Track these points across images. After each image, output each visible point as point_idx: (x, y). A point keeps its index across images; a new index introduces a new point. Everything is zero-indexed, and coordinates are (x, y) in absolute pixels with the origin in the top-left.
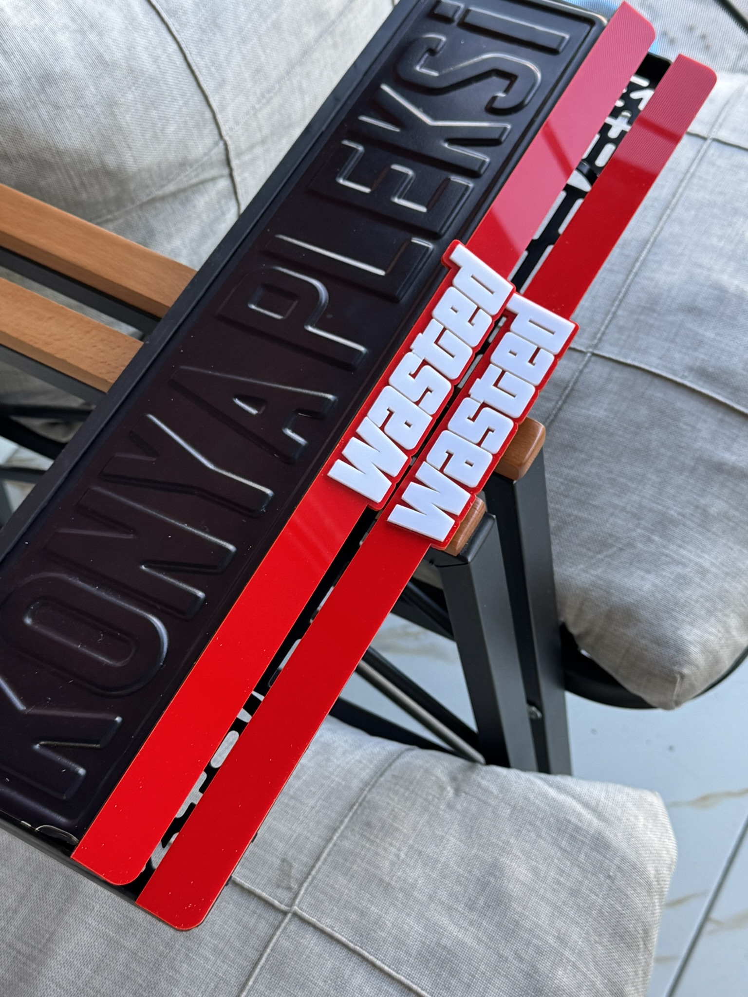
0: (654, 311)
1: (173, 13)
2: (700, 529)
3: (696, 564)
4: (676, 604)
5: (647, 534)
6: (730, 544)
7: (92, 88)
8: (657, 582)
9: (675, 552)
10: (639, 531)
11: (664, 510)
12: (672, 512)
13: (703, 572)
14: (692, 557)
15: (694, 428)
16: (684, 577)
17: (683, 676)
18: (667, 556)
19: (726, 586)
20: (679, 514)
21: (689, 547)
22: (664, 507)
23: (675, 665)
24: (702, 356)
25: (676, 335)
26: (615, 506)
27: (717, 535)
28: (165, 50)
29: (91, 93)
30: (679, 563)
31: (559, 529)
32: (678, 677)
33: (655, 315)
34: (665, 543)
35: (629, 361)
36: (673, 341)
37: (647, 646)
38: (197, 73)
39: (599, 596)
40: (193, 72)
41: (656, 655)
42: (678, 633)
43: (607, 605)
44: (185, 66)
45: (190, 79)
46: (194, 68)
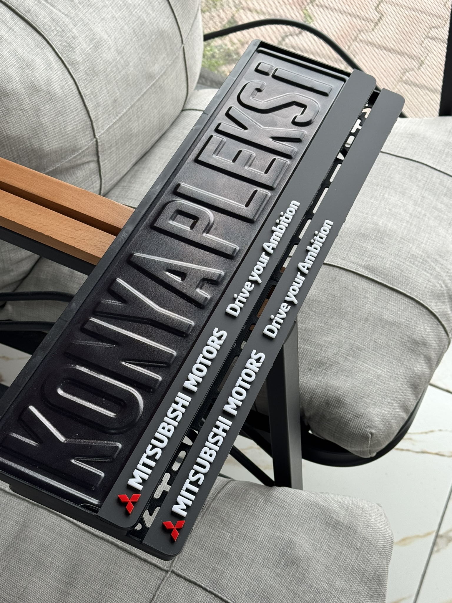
2: (374, 352)
3: (374, 371)
4: (365, 394)
5: (345, 356)
6: (391, 360)
8: (353, 382)
9: (361, 365)
11: (353, 342)
12: (358, 343)
13: (379, 376)
14: (372, 368)
15: (365, 297)
17: (372, 433)
20: (361, 344)
21: (369, 363)
22: (353, 340)
23: (368, 428)
27: (383, 356)
30: (364, 371)
32: (369, 434)
34: (355, 360)
37: (351, 418)
38: (84, 97)
39: (322, 392)
40: (81, 97)
41: (356, 423)
42: (368, 410)
43: (327, 396)
44: (77, 93)
45: (80, 100)
46: (82, 94)
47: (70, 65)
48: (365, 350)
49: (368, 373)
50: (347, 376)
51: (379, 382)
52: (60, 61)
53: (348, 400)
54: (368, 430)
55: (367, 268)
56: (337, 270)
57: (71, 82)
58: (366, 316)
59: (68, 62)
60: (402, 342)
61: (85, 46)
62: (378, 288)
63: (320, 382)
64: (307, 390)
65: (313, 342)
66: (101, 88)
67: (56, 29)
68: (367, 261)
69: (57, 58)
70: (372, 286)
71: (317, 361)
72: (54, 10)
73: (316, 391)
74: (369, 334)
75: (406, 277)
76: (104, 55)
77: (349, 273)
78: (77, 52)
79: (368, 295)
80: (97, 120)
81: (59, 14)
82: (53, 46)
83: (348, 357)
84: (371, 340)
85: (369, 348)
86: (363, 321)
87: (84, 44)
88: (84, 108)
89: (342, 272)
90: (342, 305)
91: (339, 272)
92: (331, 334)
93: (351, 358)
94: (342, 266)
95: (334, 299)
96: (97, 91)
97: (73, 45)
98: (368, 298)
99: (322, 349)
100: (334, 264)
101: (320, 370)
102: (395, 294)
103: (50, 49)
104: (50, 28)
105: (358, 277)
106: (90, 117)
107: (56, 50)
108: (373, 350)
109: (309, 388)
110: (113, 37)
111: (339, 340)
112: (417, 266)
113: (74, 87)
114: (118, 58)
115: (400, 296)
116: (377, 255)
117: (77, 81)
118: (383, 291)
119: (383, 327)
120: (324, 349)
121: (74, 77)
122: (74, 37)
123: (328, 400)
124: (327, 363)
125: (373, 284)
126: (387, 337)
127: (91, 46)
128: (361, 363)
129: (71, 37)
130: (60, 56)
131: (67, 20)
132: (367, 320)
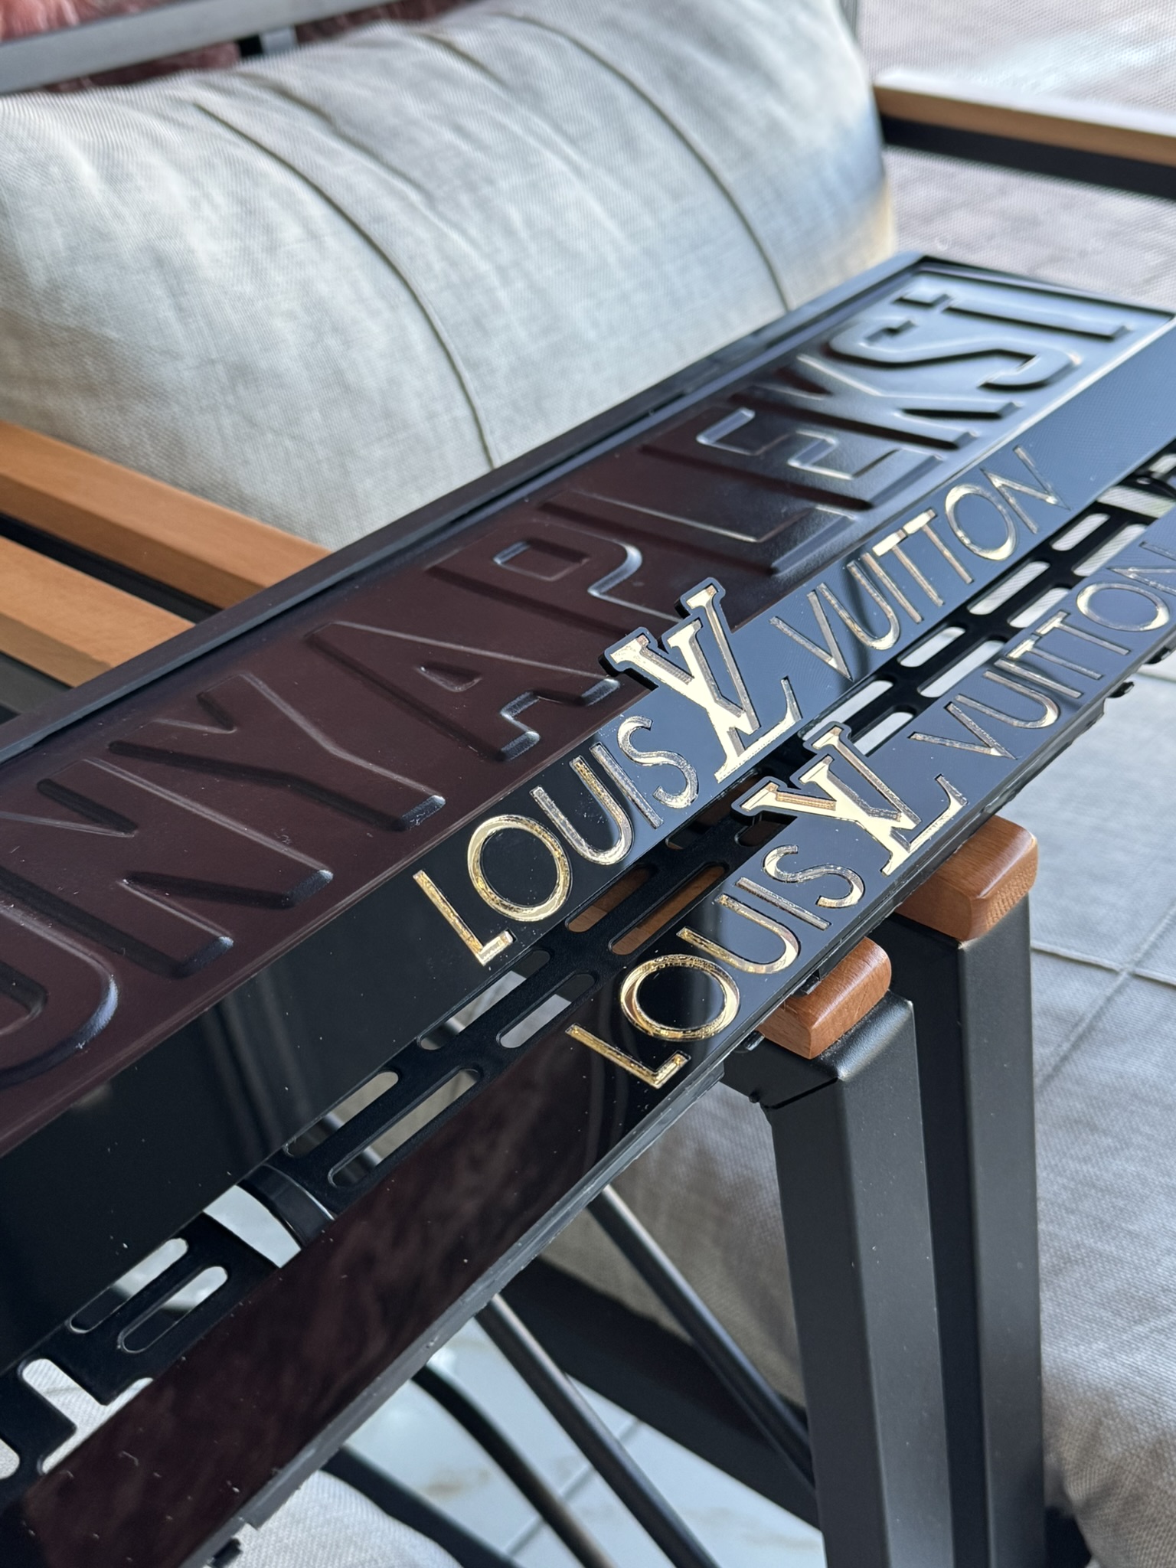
1: (474, 363)
28: (448, 409)
31: (1057, 1271)
39: (1138, 1408)
43: (1155, 1426)
47: (466, 365)
61: (525, 339)
63: (1140, 1373)
64: (1085, 1393)
67: (446, 276)
69: (433, 343)
72: (455, 236)
73: (1114, 1403)
78: (497, 345)
81: (467, 248)
82: (430, 310)
87: (522, 334)
97: (487, 325)
103: (418, 315)
109: (1089, 1387)
121: (476, 399)
122: (497, 307)
123: (1160, 1443)
129: (486, 306)
130: (445, 336)
131: (484, 267)
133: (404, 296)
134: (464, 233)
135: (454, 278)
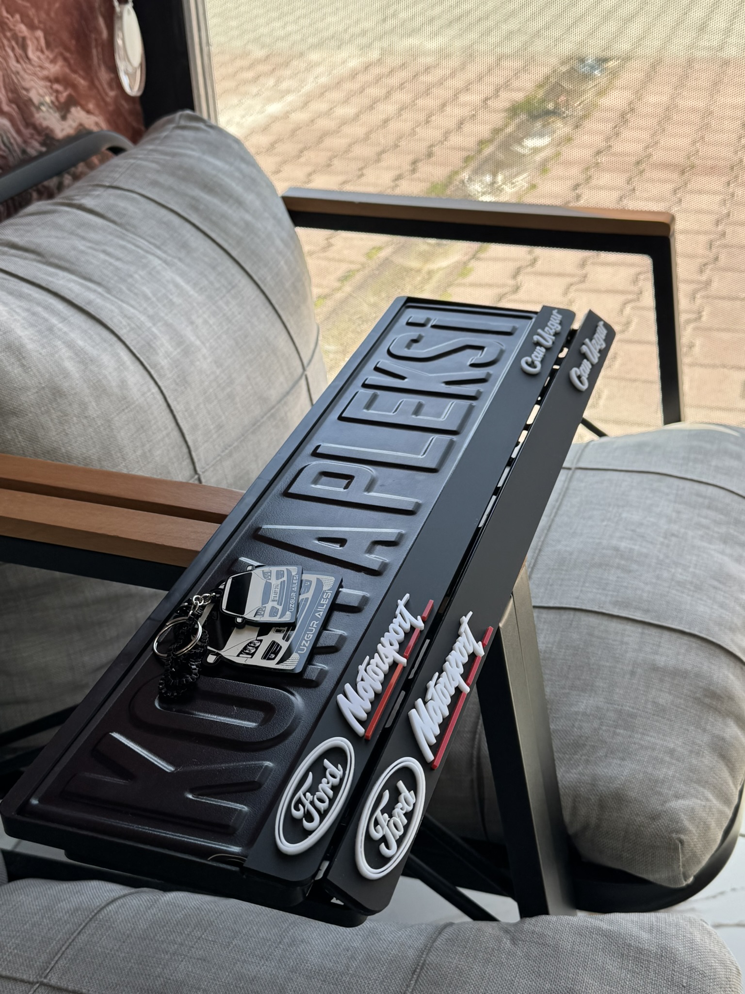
0: (562, 570)
1: (154, 366)
2: (656, 718)
3: (662, 746)
4: (656, 781)
5: (612, 729)
6: (685, 726)
7: (94, 404)
8: (633, 766)
9: (641, 739)
10: (604, 728)
11: (620, 707)
12: (628, 708)
13: (671, 752)
14: (658, 741)
15: (622, 643)
16: (656, 759)
17: (682, 842)
18: (635, 743)
19: (694, 761)
20: (633, 708)
21: (651, 734)
22: (619, 705)
23: (673, 833)
24: (611, 593)
25: (584, 582)
26: (577, 713)
27: (671, 721)
28: (149, 390)
29: (93, 410)
30: (647, 748)
32: (677, 842)
33: (563, 572)
34: (629, 733)
35: (551, 605)
36: (582, 586)
37: (643, 822)
38: (175, 413)
40: (171, 411)
41: (653, 828)
42: (668, 805)
44: (165, 405)
45: (170, 416)
46: (173, 408)
47: (152, 368)
48: (641, 716)
49: (654, 749)
50: (623, 759)
51: (674, 761)
52: (137, 363)
53: (632, 794)
54: (674, 835)
55: (616, 604)
56: (572, 613)
57: (155, 390)
58: (630, 668)
59: (150, 366)
60: (696, 699)
61: (171, 349)
62: (639, 629)
65: (558, 717)
66: (198, 405)
67: (129, 325)
68: (612, 596)
69: (133, 359)
70: (629, 628)
71: (569, 744)
72: (124, 305)
74: (641, 692)
75: (676, 609)
76: (198, 363)
77: (590, 614)
78: (161, 354)
79: (626, 639)
80: (196, 449)
81: (132, 310)
82: (128, 343)
83: (618, 731)
84: (646, 701)
85: (647, 712)
86: (628, 676)
87: (169, 347)
88: (176, 429)
89: (578, 614)
90: (589, 658)
91: (574, 615)
92: (582, 702)
93: (622, 731)
94: (577, 607)
95: (576, 652)
96: (193, 408)
97: (154, 345)
98: (627, 643)
99: (573, 725)
100: (564, 606)
101: (577, 756)
102: (666, 634)
103: (123, 346)
104: (121, 322)
105: (605, 618)
106: (186, 442)
107: (132, 348)
108: (654, 715)
110: (207, 345)
111: (597, 707)
112: (688, 595)
113: (159, 397)
114: (218, 372)
115: (675, 636)
116: (626, 587)
117: (163, 389)
118: (646, 631)
119: (661, 681)
120: (577, 724)
121: (160, 383)
122: (155, 337)
124: (586, 745)
125: (630, 623)
126: (670, 693)
127: (179, 350)
128: (639, 736)
129: (150, 336)
130: (138, 355)
131: (143, 318)
132: (633, 673)
133: (115, 339)
134: (128, 304)
135: (133, 325)
